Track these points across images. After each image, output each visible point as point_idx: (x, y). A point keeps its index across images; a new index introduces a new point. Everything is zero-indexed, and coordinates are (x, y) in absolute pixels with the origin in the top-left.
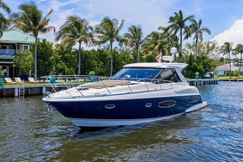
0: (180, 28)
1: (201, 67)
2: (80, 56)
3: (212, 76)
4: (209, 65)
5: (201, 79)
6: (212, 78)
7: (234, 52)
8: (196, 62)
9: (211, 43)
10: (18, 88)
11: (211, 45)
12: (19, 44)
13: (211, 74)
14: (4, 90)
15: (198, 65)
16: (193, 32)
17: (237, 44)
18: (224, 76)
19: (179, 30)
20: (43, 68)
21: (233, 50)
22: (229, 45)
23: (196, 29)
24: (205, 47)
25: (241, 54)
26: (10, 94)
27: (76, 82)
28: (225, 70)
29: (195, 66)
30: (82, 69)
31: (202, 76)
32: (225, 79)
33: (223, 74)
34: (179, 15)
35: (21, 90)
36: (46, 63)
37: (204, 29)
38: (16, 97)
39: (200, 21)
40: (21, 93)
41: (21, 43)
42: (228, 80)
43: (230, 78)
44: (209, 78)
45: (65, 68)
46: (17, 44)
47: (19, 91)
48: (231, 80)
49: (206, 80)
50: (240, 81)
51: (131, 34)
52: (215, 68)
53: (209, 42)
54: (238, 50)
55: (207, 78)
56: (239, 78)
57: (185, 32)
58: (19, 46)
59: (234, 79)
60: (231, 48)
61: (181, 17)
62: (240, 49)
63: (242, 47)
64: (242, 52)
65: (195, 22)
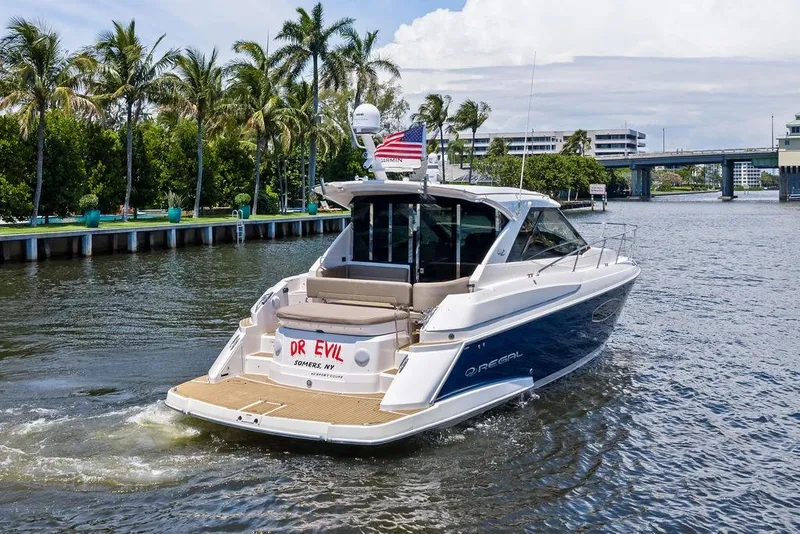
0: (312, 57)
7: (452, 124)
17: (463, 101)
21: (451, 120)
22: (441, 103)
23: (358, 59)
25: (474, 131)
27: (27, 226)
34: (311, 17)
37: (380, 63)
39: (369, 34)
45: (1, 183)
54: (464, 120)
60: (445, 114)
61: (318, 25)
62: (470, 116)
63: (476, 111)
64: (475, 124)
65: (354, 37)
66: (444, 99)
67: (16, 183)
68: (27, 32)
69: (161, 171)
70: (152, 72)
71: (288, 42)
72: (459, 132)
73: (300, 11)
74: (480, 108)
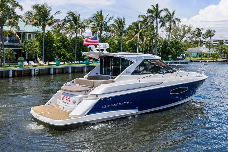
0: (156, 18)
1: (174, 50)
2: (76, 44)
3: (184, 58)
4: (180, 48)
5: (174, 61)
6: (184, 59)
7: (203, 36)
8: (170, 46)
9: (187, 26)
10: (34, 69)
11: (186, 28)
12: (24, 33)
13: (183, 56)
14: (23, 71)
15: (171, 49)
16: (167, 21)
17: (207, 30)
18: (197, 57)
19: (156, 20)
20: (49, 53)
21: (203, 35)
22: (200, 30)
23: (170, 18)
24: (182, 30)
25: (210, 38)
26: (27, 73)
27: (73, 64)
28: (198, 52)
29: (169, 49)
30: (78, 54)
31: (175, 58)
32: (197, 60)
33: (196, 55)
34: (156, 7)
35: (36, 71)
36: (52, 49)
38: (33, 76)
39: (173, 11)
40: (36, 73)
41: (26, 32)
42: (199, 61)
43: (201, 59)
44: (181, 60)
45: (65, 53)
46: (22, 33)
47: (35, 71)
48: (202, 61)
49: (177, 61)
50: (209, 62)
51: (116, 24)
52: (185, 51)
53: (185, 26)
54: (207, 35)
55: (179, 59)
56: (209, 59)
57: (160, 21)
58: (25, 35)
59: (204, 60)
60: (201, 33)
61: (157, 9)
62: (209, 34)
63: (211, 32)
64: (211, 36)
65: (169, 12)
66: (201, 29)
67: (69, 53)
68: (72, 14)
69: (111, 50)
70: (106, 23)
71: (149, 14)
72: (206, 39)
73: (153, 6)
74: (212, 31)
